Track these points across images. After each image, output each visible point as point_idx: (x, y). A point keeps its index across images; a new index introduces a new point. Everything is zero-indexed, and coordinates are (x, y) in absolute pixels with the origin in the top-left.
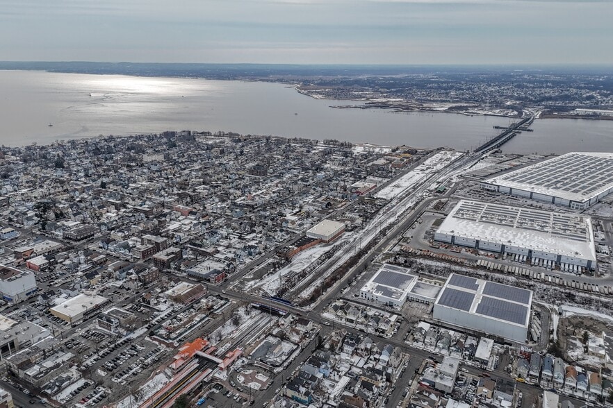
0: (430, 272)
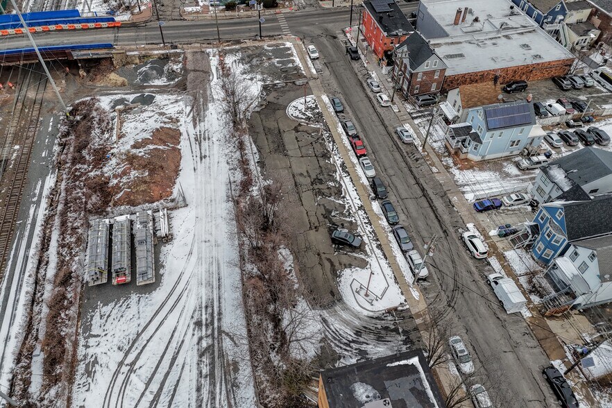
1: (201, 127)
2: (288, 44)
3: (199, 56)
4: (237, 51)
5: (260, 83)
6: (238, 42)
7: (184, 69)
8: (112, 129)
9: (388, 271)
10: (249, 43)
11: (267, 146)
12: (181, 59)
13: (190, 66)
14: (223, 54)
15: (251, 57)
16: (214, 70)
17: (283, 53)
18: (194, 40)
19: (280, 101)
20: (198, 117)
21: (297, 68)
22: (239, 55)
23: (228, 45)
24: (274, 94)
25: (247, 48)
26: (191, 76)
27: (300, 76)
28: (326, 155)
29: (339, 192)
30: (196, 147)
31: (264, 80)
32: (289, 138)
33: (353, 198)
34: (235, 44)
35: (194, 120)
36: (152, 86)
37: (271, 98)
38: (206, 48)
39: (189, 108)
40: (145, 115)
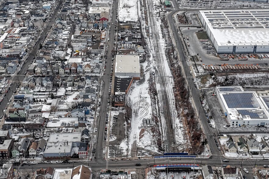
0: (252, 84)
1: (135, 140)
2: (109, 157)
3: (133, 155)
4: (123, 156)
5: (120, 146)
6: (122, 159)
7: (137, 152)
8: (153, 141)
9: (112, 114)
10: (119, 159)
11: (123, 133)
12: (138, 155)
13: (136, 153)
14: (127, 156)
15: (120, 154)
16: (130, 151)
17: (112, 154)
18: (134, 161)
19: (117, 141)
20: (135, 142)
21: (110, 149)
22: (123, 155)
23: (125, 158)
24: (118, 143)
25: (120, 157)
26: (136, 150)
27: (110, 147)
28: (112, 129)
29: (113, 124)
30: (136, 136)
31: (119, 147)
32: (118, 133)
33: (111, 123)
34: (123, 159)
35: (136, 141)
36: (146, 151)
37: (119, 142)
38: (131, 158)
39: (137, 144)
40: (146, 144)
